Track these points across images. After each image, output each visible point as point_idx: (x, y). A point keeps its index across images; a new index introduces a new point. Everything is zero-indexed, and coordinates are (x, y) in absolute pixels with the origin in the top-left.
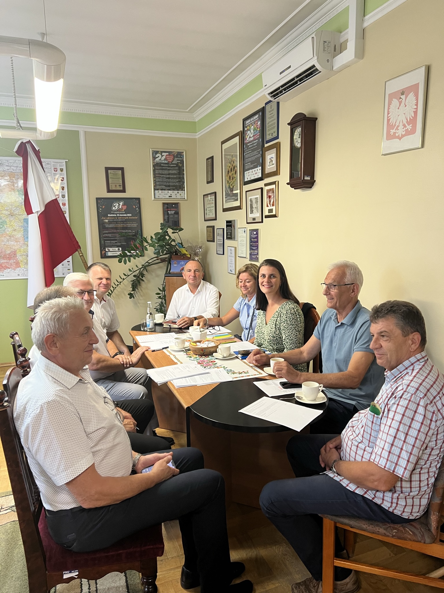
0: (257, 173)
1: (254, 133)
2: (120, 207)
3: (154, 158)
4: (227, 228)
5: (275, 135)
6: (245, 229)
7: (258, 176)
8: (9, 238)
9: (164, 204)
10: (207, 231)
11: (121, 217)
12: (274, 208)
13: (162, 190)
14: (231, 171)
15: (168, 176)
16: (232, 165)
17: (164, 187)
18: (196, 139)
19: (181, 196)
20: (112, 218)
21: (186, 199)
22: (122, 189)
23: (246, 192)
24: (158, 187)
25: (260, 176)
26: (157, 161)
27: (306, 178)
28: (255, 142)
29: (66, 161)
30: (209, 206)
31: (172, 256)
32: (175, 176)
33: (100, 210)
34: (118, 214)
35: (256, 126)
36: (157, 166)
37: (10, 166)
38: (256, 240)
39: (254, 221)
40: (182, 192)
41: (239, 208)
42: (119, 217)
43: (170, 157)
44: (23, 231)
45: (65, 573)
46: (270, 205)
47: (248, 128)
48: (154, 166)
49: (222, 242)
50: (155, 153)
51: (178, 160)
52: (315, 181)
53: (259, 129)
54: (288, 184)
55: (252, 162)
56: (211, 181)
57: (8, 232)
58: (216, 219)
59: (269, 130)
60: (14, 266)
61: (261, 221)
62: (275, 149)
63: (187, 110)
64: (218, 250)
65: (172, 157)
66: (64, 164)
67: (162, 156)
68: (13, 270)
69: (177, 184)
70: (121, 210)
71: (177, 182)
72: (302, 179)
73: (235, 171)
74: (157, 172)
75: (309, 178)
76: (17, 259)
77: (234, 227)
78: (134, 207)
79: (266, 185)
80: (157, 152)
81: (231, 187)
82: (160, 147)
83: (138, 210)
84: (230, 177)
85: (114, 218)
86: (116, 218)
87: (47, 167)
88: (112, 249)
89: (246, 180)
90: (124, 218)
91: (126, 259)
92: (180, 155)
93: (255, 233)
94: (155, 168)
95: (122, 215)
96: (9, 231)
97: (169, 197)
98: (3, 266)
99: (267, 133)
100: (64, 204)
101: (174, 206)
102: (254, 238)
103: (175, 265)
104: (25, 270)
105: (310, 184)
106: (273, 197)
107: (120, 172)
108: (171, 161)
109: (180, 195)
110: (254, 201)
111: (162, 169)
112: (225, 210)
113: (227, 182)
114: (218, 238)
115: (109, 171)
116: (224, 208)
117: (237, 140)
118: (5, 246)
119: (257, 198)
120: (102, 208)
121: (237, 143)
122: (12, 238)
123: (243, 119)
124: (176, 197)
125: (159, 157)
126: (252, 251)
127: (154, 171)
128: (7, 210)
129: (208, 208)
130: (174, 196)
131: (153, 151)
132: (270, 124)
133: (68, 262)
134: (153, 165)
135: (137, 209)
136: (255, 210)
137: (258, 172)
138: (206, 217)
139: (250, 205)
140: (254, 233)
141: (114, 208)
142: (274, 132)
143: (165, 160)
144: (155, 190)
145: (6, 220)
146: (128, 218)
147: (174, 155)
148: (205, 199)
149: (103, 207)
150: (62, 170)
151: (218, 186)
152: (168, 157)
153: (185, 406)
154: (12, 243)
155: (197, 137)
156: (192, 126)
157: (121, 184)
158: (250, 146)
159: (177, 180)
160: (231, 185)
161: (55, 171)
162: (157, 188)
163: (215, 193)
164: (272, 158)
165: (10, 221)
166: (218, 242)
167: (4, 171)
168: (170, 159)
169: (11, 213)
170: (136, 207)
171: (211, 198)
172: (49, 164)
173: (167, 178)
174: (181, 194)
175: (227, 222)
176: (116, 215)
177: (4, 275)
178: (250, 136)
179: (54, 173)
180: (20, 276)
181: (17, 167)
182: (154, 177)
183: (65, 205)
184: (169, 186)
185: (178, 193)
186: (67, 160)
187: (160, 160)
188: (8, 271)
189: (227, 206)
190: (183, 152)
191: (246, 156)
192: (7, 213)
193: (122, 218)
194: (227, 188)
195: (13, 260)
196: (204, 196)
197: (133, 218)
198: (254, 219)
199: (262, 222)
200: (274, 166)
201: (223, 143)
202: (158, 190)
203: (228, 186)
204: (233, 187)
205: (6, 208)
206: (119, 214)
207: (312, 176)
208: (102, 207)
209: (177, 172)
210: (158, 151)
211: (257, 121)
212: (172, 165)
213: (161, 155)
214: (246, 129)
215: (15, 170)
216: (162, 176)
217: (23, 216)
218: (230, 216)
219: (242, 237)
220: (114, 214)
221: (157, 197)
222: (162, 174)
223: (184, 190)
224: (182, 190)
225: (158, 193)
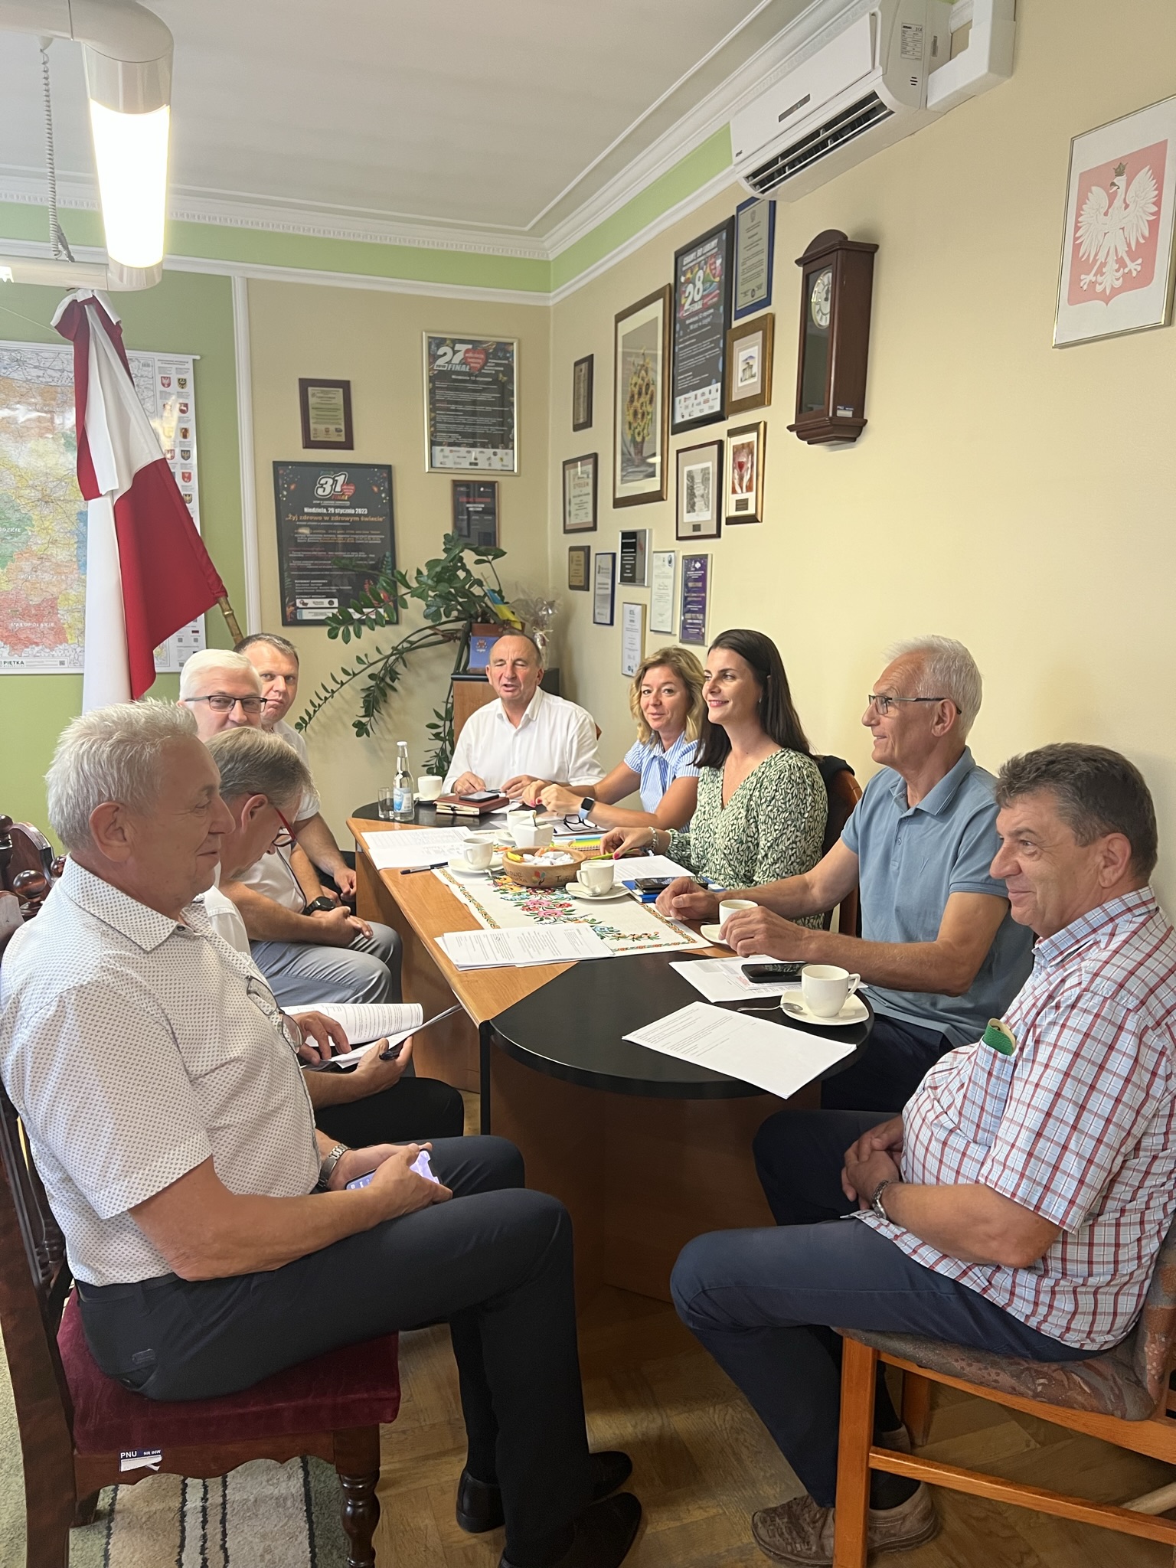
0: (707, 400)
1: (704, 290)
2: (338, 489)
3: (433, 357)
4: (622, 552)
5: (761, 294)
6: (672, 554)
7: (712, 407)
8: (39, 562)
9: (456, 484)
10: (571, 560)
11: (339, 515)
12: (751, 496)
13: (450, 445)
14: (640, 394)
15: (469, 408)
16: (643, 379)
17: (454, 438)
18: (548, 308)
19: (505, 463)
20: (316, 518)
21: (516, 471)
22: (343, 439)
23: (678, 452)
24: (440, 438)
25: (717, 408)
26: (440, 366)
27: (841, 413)
28: (705, 314)
29: (194, 360)
30: (577, 492)
31: (475, 625)
32: (489, 409)
33: (284, 496)
34: (331, 507)
35: (711, 270)
36: (439, 379)
37: (45, 369)
38: (700, 584)
39: (697, 534)
40: (506, 454)
41: (657, 497)
42: (335, 514)
43: (476, 355)
44: (76, 546)
45: (125, 1458)
46: (741, 488)
47: (689, 275)
48: (431, 379)
49: (609, 592)
50: (437, 342)
51: (497, 365)
52: (866, 421)
53: (717, 279)
54: (790, 428)
55: (696, 371)
56: (584, 422)
57: (34, 548)
58: (594, 528)
59: (746, 281)
60: (51, 638)
61: (715, 532)
62: (761, 333)
63: (527, 229)
64: (596, 611)
65: (482, 356)
66: (190, 366)
67: (455, 352)
68: (48, 650)
69: (494, 430)
70: (339, 497)
71: (494, 425)
72: (831, 415)
73: (648, 396)
74: (439, 395)
75: (848, 414)
76: (59, 620)
77: (643, 550)
78: (376, 489)
79: (731, 433)
80: (441, 342)
81: (639, 439)
82: (448, 327)
83: (385, 498)
84: (635, 413)
85: (320, 518)
86: (326, 518)
87: (143, 373)
88: (314, 603)
89: (678, 420)
90: (347, 519)
91: (348, 630)
92: (502, 350)
93: (698, 565)
94: (434, 384)
95: (342, 511)
96: (36, 544)
97: (471, 464)
98: (22, 637)
99: (741, 289)
100: (187, 475)
101: (482, 489)
102: (696, 580)
103: (481, 651)
104: (78, 650)
105: (850, 431)
106: (749, 465)
107: (339, 393)
108: (478, 366)
109: (502, 459)
110: (698, 479)
111: (456, 389)
112: (619, 503)
113: (627, 426)
114: (600, 579)
115: (310, 389)
116: (618, 496)
117: (657, 309)
118: (27, 583)
119: (708, 468)
120: (287, 489)
121: (657, 318)
122: (47, 564)
123: (676, 253)
124: (490, 465)
125: (445, 354)
126: (688, 616)
127: (432, 392)
128: (33, 487)
129: (574, 497)
130: (483, 464)
131: (429, 337)
132: (749, 263)
133: (193, 632)
134: (430, 377)
135: (383, 495)
136: (699, 503)
137: (711, 397)
138: (567, 522)
139: (688, 488)
140: (694, 567)
141: (320, 491)
142: (759, 287)
143: (464, 362)
144: (433, 443)
145: (30, 514)
146: (357, 519)
147: (486, 352)
148: (567, 472)
149: (292, 487)
150: (182, 383)
151: (602, 438)
152: (470, 355)
153: (478, 1020)
154: (47, 577)
155: (551, 303)
156: (539, 274)
157: (342, 427)
158: (692, 327)
159: (494, 420)
160: (639, 434)
161: (163, 385)
162: (439, 439)
163: (595, 456)
164: (751, 357)
165: (42, 518)
166: (599, 592)
167: (27, 380)
168: (476, 362)
169: (44, 496)
170: (379, 489)
171: (583, 470)
172: (148, 366)
173: (466, 413)
174: (505, 458)
175: (625, 535)
176: (325, 511)
177: (22, 663)
178: (693, 296)
179: (161, 392)
180: (66, 665)
181: (62, 371)
182: (432, 410)
183: (189, 478)
184: (473, 435)
185: (495, 454)
186: (198, 357)
187: (449, 362)
188: (35, 652)
189: (626, 490)
190: (512, 344)
191: (682, 355)
192: (34, 494)
193: (343, 518)
194: (628, 443)
195: (48, 622)
196: (565, 463)
197: (372, 519)
198: (697, 527)
199: (718, 535)
200: (754, 380)
201: (620, 317)
202: (440, 444)
203: (629, 437)
204: (644, 438)
205: (31, 482)
206: (336, 507)
207: (859, 407)
208: (289, 487)
209: (493, 397)
210: (445, 340)
211: (715, 256)
212: (481, 379)
213: (453, 348)
214: (683, 279)
215: (56, 379)
216: (453, 407)
217: (76, 506)
218: (633, 518)
219: (664, 577)
220: (319, 506)
221: (437, 464)
222: (456, 403)
223: (513, 448)
224: (506, 447)
225: (442, 454)
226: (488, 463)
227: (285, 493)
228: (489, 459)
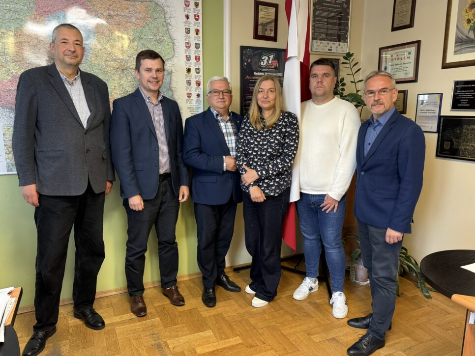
2: (270, 62)
13: (321, 39)
15: (329, 20)
17: (324, 36)
19: (343, 50)
22: (272, 35)
24: (317, 35)
30: (396, 62)
32: (338, 21)
33: (245, 66)
34: (265, 72)
36: (318, 5)
40: (344, 45)
48: (314, 5)
56: (404, 25)
58: (414, 81)
70: (270, 67)
71: (340, 29)
74: (317, 13)
94: (315, 7)
97: (329, 50)
107: (273, 10)
111: (325, 11)
113: (466, 22)
114: (423, 108)
115: (260, 6)
116: (449, 62)
120: (246, 62)
124: (337, 50)
129: (393, 66)
130: (334, 50)
134: (314, 3)
141: (262, 63)
144: (313, 39)
148: (384, 53)
151: (428, 31)
157: (273, 28)
162: (316, 37)
163: (419, 42)
173: (328, 23)
174: (343, 47)
175: (459, 83)
179: (184, 8)
182: (313, 21)
184: (330, 35)
185: (339, 45)
194: (465, 31)
196: (381, 49)
202: (316, 39)
206: (269, 72)
208: (247, 60)
209: (340, 15)
212: (336, 6)
216: (323, 19)
222: (324, 17)
223: (347, 42)
224: (344, 42)
225: (317, 44)
226: (336, 49)
227: (246, 64)
228: (337, 47)
